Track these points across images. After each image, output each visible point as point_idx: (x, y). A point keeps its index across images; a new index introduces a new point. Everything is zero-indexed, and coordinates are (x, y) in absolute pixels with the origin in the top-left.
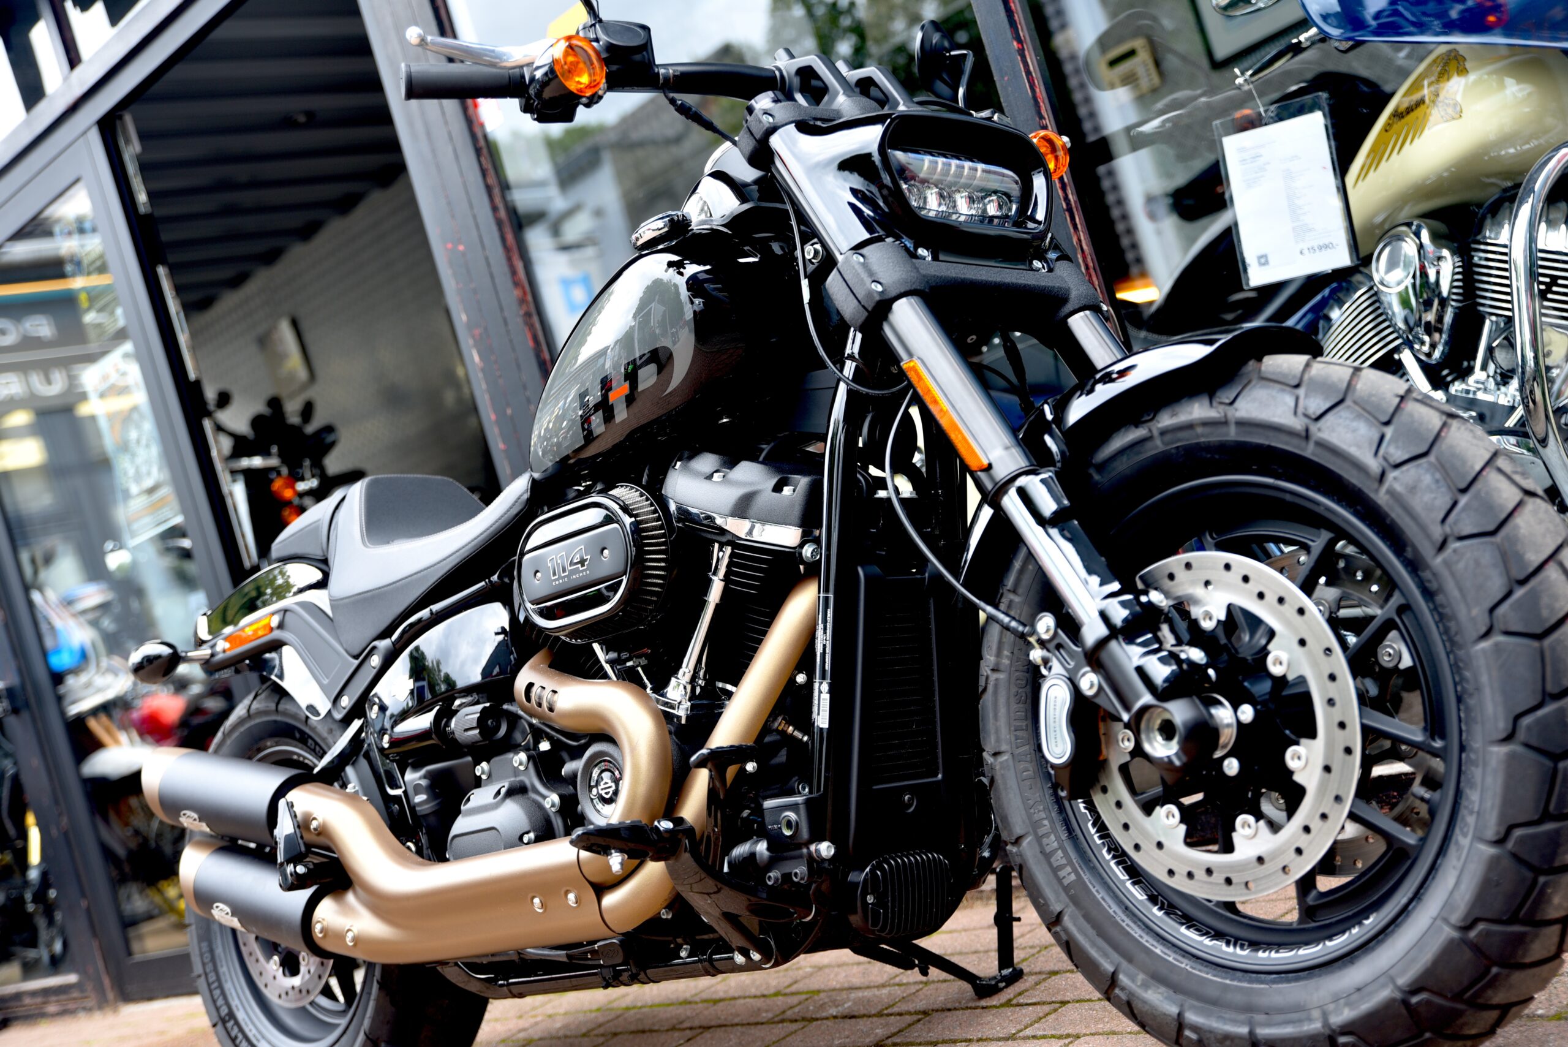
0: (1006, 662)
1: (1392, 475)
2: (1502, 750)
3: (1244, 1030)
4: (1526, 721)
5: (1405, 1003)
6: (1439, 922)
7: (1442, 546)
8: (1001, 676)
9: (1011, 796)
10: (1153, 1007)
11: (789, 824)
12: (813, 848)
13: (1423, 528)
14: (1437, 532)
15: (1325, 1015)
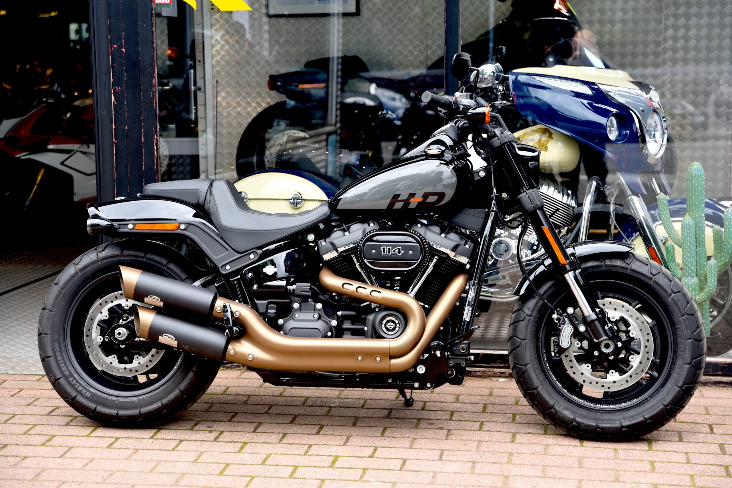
0: (534, 314)
1: (673, 295)
2: (687, 366)
3: (594, 424)
4: (694, 361)
5: (646, 421)
6: (660, 403)
7: (683, 316)
8: (531, 318)
9: (527, 352)
10: (565, 415)
11: (463, 349)
12: (469, 357)
13: (680, 310)
14: (683, 312)
15: (621, 423)
